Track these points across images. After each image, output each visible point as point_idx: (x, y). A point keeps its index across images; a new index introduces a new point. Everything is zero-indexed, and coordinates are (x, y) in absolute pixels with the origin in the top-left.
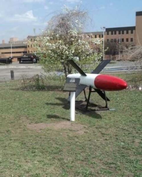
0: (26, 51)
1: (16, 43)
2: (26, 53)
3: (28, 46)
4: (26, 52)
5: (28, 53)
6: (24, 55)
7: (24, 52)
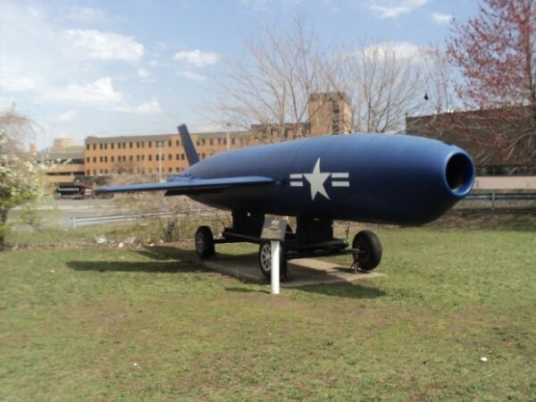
0: (82, 170)
1: (69, 152)
2: (82, 176)
3: (86, 160)
4: (83, 173)
5: (86, 175)
6: (75, 180)
7: (75, 173)
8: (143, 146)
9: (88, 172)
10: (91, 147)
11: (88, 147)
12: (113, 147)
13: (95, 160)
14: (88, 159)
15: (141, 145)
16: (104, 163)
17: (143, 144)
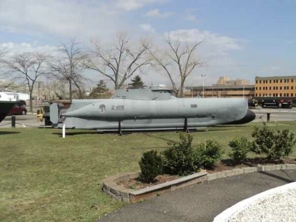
0: (253, 94)
3: (255, 89)
5: (255, 96)
8: (288, 82)
9: (257, 95)
10: (259, 82)
11: (257, 82)
12: (270, 82)
13: (260, 88)
14: (257, 88)
15: (287, 81)
16: (265, 90)
17: (288, 80)
